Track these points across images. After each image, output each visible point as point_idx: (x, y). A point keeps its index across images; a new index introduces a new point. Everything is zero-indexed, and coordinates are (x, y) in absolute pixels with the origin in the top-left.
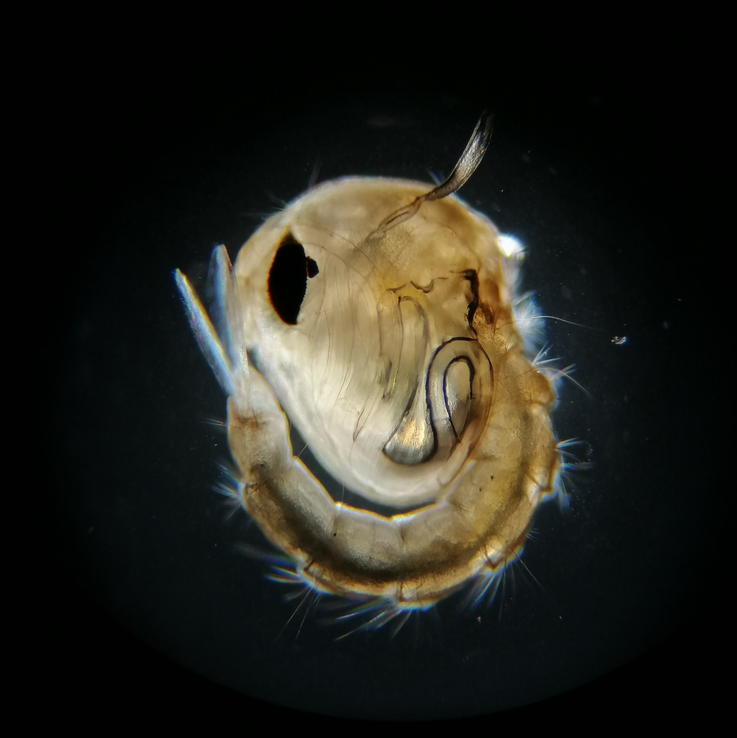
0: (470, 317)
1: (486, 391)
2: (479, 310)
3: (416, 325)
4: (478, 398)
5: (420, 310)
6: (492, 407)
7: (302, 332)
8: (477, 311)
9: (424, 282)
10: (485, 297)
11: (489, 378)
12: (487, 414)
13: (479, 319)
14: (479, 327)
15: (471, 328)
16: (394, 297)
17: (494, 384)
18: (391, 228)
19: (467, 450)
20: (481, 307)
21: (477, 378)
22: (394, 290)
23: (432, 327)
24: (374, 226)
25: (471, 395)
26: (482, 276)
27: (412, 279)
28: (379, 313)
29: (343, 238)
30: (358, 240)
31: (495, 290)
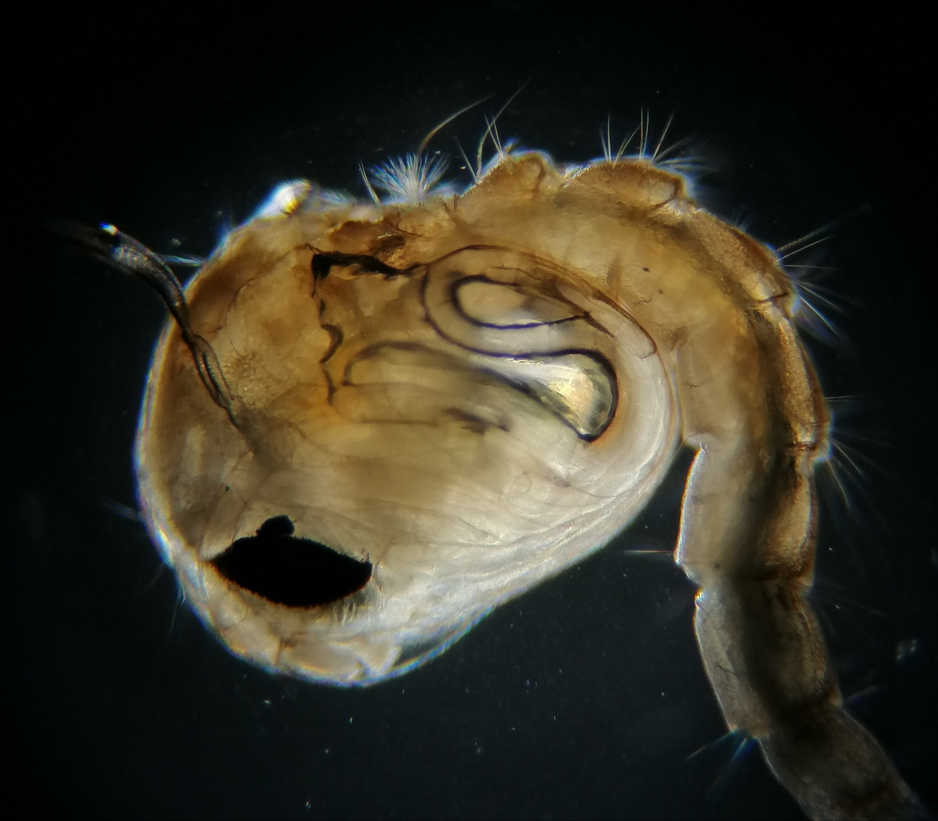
0: (390, 272)
1: (511, 260)
2: (380, 257)
3: (393, 362)
4: (522, 275)
5: (370, 353)
6: (537, 255)
7: (383, 557)
8: (381, 260)
9: (324, 341)
10: (361, 246)
11: (491, 254)
12: (547, 263)
13: (395, 259)
14: (408, 258)
15: (408, 271)
16: (342, 393)
17: (501, 245)
18: (227, 386)
19: (601, 304)
20: (377, 253)
21: (490, 273)
22: (332, 390)
23: (401, 336)
24: (222, 414)
25: (516, 285)
26: (326, 246)
27: (316, 361)
28: (365, 421)
29: (234, 469)
30: (241, 445)
31: (352, 227)
